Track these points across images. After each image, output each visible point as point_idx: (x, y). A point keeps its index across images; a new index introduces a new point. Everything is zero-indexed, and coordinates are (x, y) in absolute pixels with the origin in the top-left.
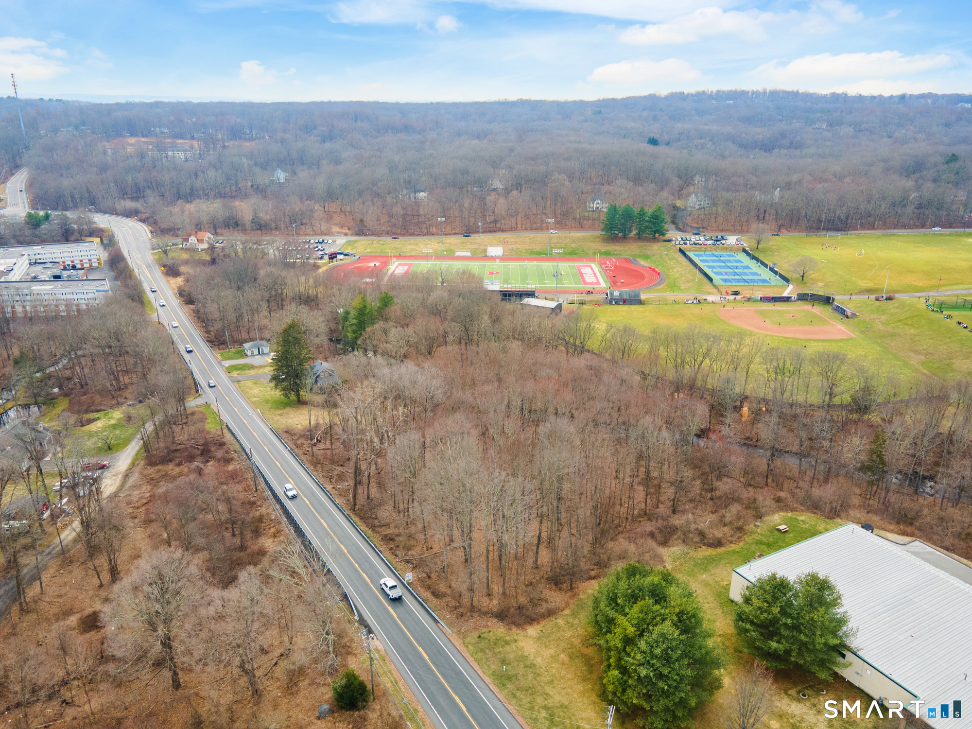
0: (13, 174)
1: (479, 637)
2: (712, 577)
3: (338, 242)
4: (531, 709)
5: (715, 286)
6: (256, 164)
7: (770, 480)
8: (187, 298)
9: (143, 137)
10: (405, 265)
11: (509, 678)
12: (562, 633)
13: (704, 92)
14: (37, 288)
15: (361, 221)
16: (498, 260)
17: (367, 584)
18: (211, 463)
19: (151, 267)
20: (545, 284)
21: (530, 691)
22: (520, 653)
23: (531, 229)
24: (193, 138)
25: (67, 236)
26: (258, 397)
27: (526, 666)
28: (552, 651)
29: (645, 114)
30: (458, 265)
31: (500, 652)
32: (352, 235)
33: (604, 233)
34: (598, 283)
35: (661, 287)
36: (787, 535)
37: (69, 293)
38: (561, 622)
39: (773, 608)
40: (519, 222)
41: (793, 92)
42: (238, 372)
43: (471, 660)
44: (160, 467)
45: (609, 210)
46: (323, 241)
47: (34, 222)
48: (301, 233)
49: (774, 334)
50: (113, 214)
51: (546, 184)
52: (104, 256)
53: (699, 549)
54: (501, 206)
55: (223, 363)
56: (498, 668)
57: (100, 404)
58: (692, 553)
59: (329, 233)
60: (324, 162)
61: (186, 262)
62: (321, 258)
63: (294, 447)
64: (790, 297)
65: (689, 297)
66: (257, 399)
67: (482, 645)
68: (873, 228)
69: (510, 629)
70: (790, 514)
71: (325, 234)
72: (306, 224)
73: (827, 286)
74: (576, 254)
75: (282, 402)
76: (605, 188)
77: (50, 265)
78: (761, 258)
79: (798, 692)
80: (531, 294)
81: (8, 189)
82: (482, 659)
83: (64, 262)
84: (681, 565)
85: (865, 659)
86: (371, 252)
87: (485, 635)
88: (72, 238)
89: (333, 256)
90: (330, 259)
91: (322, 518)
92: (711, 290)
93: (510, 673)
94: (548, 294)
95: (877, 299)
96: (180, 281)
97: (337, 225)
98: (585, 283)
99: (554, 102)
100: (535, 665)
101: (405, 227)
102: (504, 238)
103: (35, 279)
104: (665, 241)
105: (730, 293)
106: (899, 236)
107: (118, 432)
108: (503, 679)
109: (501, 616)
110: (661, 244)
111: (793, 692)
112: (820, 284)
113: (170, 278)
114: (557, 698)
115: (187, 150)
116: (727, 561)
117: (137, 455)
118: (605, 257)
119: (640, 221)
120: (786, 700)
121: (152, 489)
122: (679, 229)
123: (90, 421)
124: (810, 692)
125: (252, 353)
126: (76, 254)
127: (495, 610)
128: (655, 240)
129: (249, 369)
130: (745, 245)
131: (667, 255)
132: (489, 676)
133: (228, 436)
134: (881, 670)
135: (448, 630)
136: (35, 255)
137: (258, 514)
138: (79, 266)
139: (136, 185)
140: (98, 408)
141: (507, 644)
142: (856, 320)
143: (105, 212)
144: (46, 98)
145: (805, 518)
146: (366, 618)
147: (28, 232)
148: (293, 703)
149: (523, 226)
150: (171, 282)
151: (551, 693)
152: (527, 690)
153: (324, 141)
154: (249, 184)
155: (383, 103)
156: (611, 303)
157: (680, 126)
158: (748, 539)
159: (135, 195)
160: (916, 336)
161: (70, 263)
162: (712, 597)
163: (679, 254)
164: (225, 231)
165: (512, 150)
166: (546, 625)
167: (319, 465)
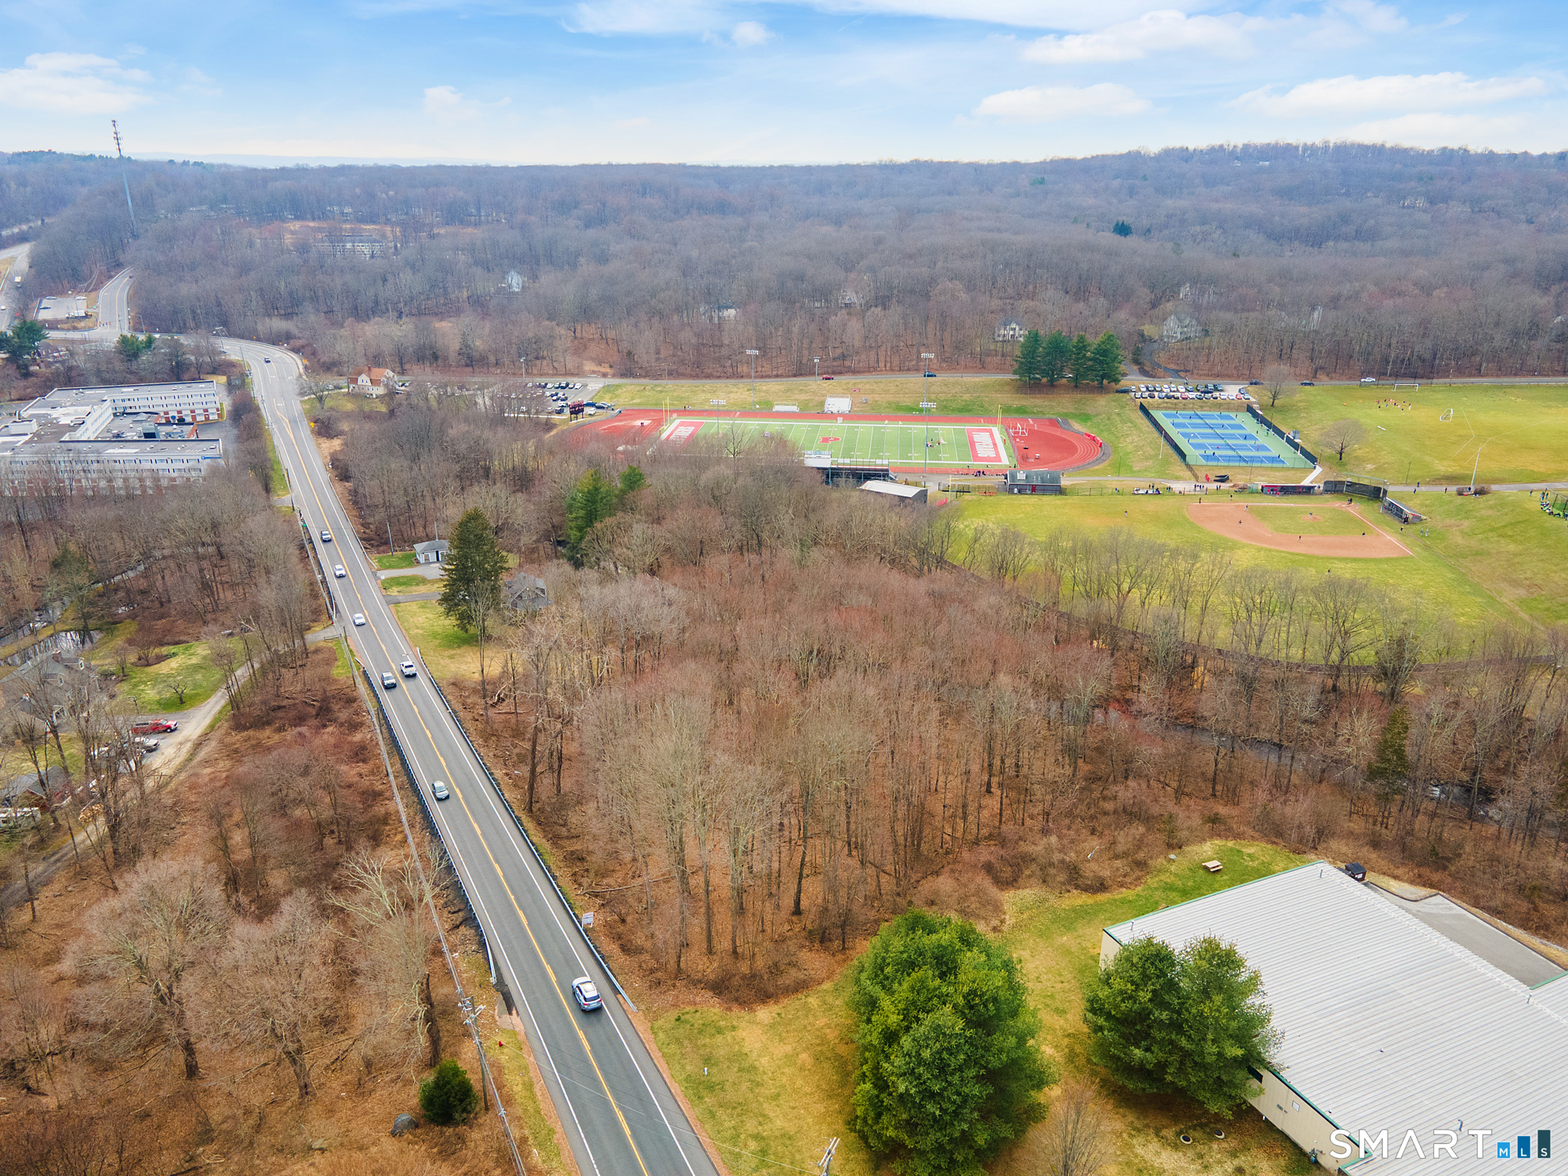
0: (111, 277)
1: (678, 1020)
2: (1078, 941)
3: (590, 387)
4: (734, 1139)
5: (1188, 465)
6: (476, 263)
7: (1219, 787)
8: (341, 471)
9: (314, 219)
10: (690, 424)
11: (711, 1088)
12: (811, 1019)
13: (1221, 146)
14: (114, 451)
15: (629, 353)
16: (840, 419)
17: (522, 928)
18: (330, 729)
19: (296, 422)
20: (910, 458)
21: (739, 1110)
22: (737, 1048)
23: (900, 370)
24: (387, 222)
25: (178, 372)
26: (422, 628)
27: (740, 1070)
28: (788, 1048)
29: (1116, 183)
30: (773, 426)
31: (704, 1045)
32: (614, 376)
33: (1017, 377)
34: (998, 458)
35: (1102, 466)
36: (1218, 877)
37: (162, 461)
38: (813, 1001)
39: (1141, 994)
40: (882, 359)
41: (1374, 146)
42: (400, 588)
43: (656, 1055)
44: (251, 733)
45: (1028, 338)
46: (567, 385)
47: (129, 350)
48: (535, 371)
49: (1272, 547)
50: (252, 339)
51: (927, 296)
52: (227, 404)
53: (1067, 895)
54: (854, 331)
55: (379, 573)
56: (696, 1070)
57: (181, 633)
58: (1053, 900)
59: (579, 373)
60: (582, 260)
61: (348, 415)
62: (559, 412)
63: (459, 707)
64: (1313, 487)
65: (1143, 484)
66: (420, 632)
67: (681, 1032)
68: (1479, 373)
69: (730, 1009)
70: (1230, 844)
71: (573, 375)
72: (543, 358)
73: (1379, 469)
74: (969, 411)
75: (458, 638)
76: (1024, 304)
77: (143, 417)
78: (1275, 423)
79: (1178, 1134)
80: (882, 475)
81: (100, 300)
82: (674, 1054)
83: (166, 413)
84: (1031, 918)
85: (1293, 1084)
86: (639, 404)
87: (687, 1017)
88: (186, 377)
89: (577, 410)
90: (572, 413)
91: (477, 821)
92: (1181, 474)
93: (714, 1080)
94: (908, 475)
95: (1460, 493)
96: (336, 444)
97: (593, 360)
98: (976, 457)
99: (969, 165)
100: (755, 1068)
101: (698, 365)
102: (855, 384)
103: (118, 439)
104: (1117, 392)
105: (1212, 478)
106: (1522, 387)
107: (199, 677)
108: (701, 1087)
109: (719, 987)
110: (1112, 396)
111: (1169, 1133)
112: (1369, 467)
113: (322, 440)
114: (779, 1122)
115: (375, 241)
116: (1108, 915)
117: (220, 712)
118: (1017, 416)
119: (1078, 359)
120: (1154, 1145)
121: (233, 766)
122: (1144, 372)
123: (161, 659)
124: (1198, 1134)
125: (427, 559)
126: (186, 400)
127: (712, 977)
128: (1101, 389)
129: (417, 584)
130: (1252, 400)
131: (1118, 414)
132: (680, 1082)
133: (362, 689)
134: (1315, 1104)
135: (631, 1006)
136: (123, 400)
137: (383, 810)
138: (189, 419)
139: (291, 294)
140: (177, 639)
141: (719, 1033)
142: (1419, 527)
143: (241, 336)
144: (179, 160)
145: (1255, 850)
146: (508, 980)
147: (118, 366)
148: (359, 1109)
149: (888, 365)
150: (323, 445)
151: (771, 1114)
152: (734, 1108)
153: (587, 226)
154: (465, 294)
155: (693, 166)
156: (1011, 492)
157: (1169, 203)
158: (1152, 881)
159: (290, 311)
160: (1515, 555)
161: (176, 414)
162: (1071, 972)
163: (1140, 413)
164: (416, 368)
165: (879, 241)
166: (790, 1005)
167: (494, 738)
